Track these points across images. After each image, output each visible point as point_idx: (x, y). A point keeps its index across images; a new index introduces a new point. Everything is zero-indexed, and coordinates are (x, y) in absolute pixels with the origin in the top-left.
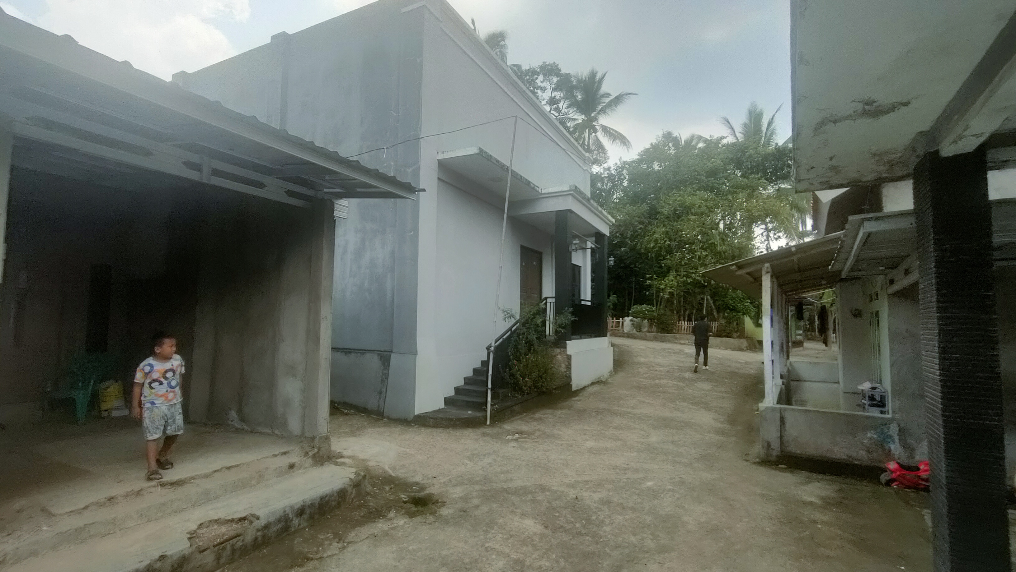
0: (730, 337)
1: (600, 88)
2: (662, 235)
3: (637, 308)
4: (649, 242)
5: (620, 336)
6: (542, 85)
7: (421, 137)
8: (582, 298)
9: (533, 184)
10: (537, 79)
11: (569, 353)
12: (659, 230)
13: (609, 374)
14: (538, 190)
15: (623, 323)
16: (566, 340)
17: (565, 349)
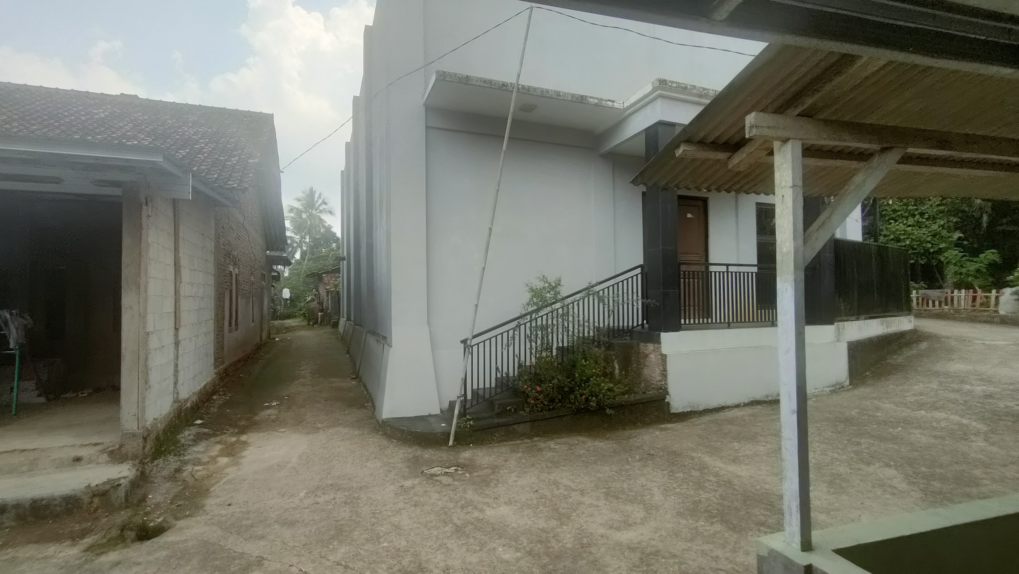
11: (664, 352)
14: (613, 105)
15: (997, 298)
16: (661, 332)
17: (659, 346)
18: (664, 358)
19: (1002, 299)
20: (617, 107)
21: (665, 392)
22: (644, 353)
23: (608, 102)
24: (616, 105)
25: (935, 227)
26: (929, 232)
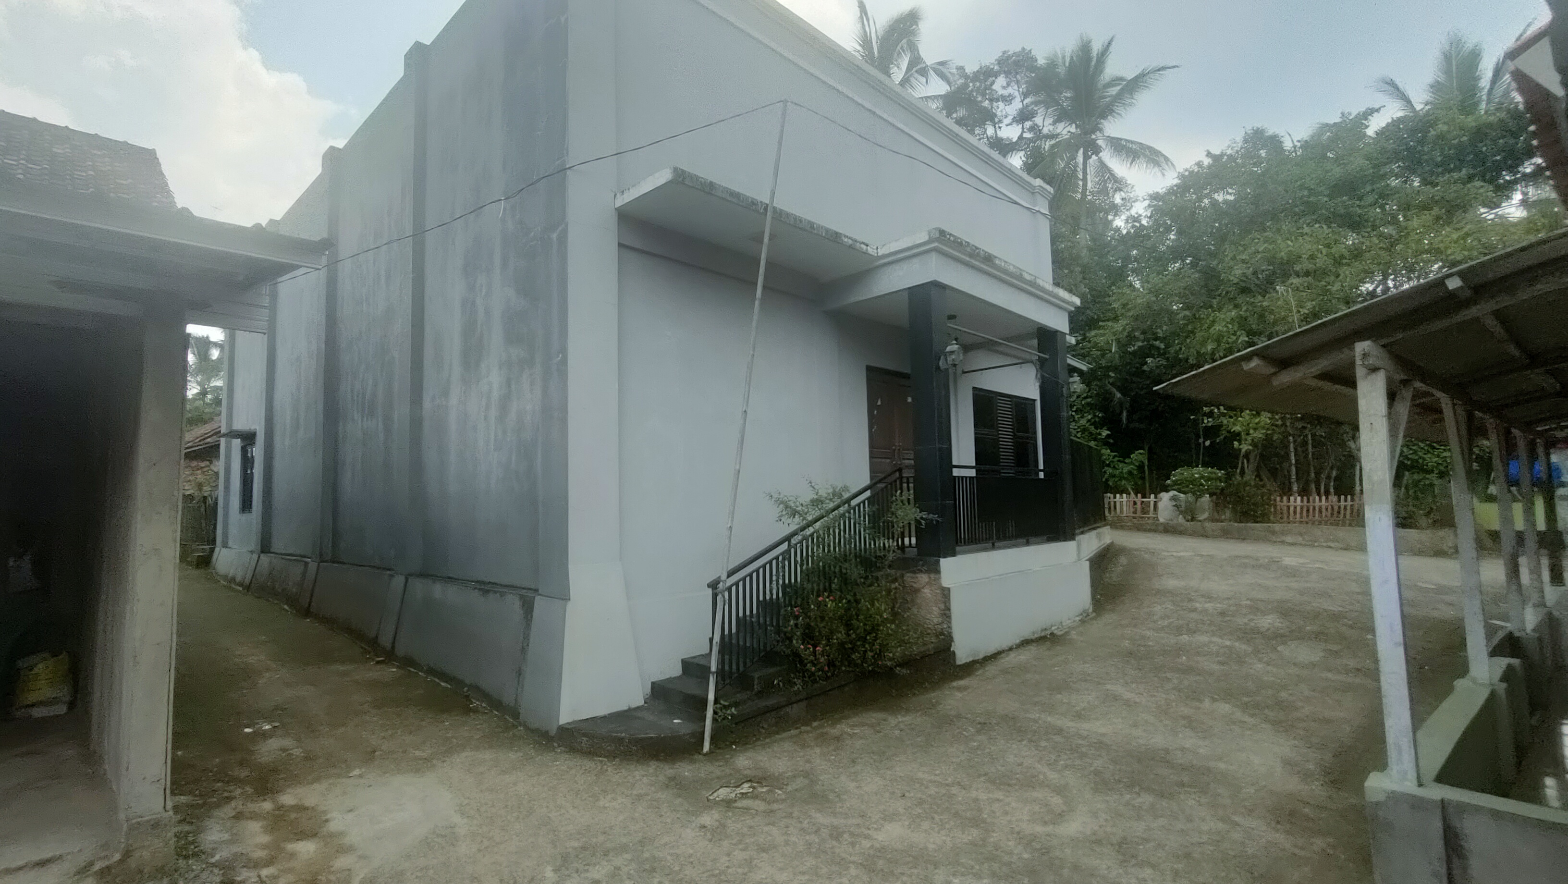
0: (1411, 527)
1: (1101, 72)
2: (1230, 326)
3: (1183, 474)
4: (1204, 343)
5: (1150, 531)
6: (1005, 92)
7: (567, 166)
8: (954, 463)
9: (850, 238)
10: (993, 82)
11: (945, 583)
12: (1223, 316)
13: (1078, 619)
14: (867, 250)
15: (1155, 503)
16: (940, 557)
17: (937, 576)
18: (946, 593)
19: (1161, 505)
20: (871, 253)
21: (948, 639)
22: (912, 586)
23: (862, 246)
24: (870, 250)
25: (1083, 422)
26: (1079, 427)
